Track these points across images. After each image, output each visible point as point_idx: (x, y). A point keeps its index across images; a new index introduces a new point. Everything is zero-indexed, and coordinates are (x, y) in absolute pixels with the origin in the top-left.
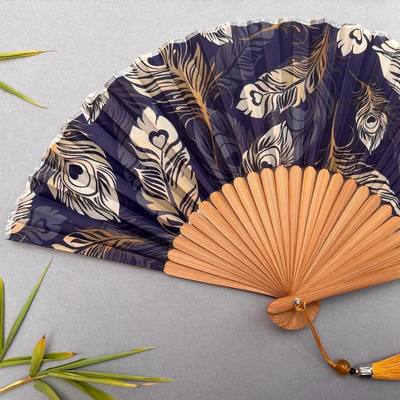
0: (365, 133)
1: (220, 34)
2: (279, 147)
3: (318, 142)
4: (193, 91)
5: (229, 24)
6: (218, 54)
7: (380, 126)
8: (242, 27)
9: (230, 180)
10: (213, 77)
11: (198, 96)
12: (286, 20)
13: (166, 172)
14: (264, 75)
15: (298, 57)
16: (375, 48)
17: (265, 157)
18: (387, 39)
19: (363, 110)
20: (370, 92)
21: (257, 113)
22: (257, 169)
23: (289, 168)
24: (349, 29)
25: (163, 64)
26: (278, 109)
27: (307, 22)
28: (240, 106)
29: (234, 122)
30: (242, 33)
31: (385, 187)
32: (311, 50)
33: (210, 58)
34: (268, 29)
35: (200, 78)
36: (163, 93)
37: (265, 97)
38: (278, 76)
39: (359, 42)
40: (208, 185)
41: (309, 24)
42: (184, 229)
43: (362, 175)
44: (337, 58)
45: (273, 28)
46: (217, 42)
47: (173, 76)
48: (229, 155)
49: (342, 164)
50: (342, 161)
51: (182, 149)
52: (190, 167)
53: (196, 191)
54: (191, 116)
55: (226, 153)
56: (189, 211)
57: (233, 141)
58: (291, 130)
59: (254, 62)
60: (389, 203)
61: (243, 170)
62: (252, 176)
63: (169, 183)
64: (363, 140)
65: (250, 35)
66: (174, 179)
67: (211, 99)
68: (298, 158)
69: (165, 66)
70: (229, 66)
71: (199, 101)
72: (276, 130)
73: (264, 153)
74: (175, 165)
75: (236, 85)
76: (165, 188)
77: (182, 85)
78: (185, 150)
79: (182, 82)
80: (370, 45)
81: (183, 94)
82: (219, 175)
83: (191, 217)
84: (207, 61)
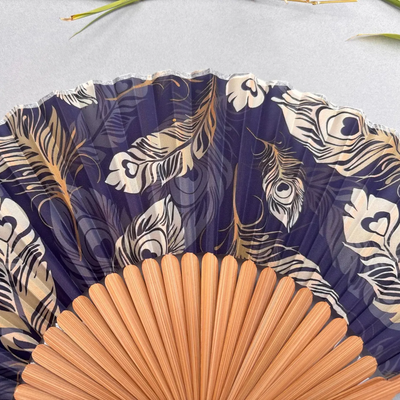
0: (277, 205)
1: (81, 95)
2: (164, 228)
3: (215, 219)
4: (49, 165)
5: (91, 83)
6: (79, 119)
7: (297, 195)
8: (107, 86)
9: (100, 279)
10: (73, 146)
11: (55, 171)
12: (161, 73)
13: (13, 272)
14: (139, 140)
15: (179, 116)
16: (274, 99)
17: (146, 243)
18: (289, 89)
19: (270, 175)
20: (277, 153)
21: (133, 187)
22: (136, 260)
23: (179, 257)
24: (240, 79)
25: (10, 134)
26: (159, 180)
27: (187, 75)
28: (110, 180)
29: (103, 201)
30: (108, 93)
31: (316, 276)
32: (195, 108)
33: (70, 123)
34: (140, 86)
35: (57, 148)
36: (9, 170)
37: (142, 167)
38: (156, 140)
39: (255, 94)
40: (70, 287)
41: (190, 78)
42: (37, 353)
43: (281, 262)
44: (228, 114)
45: (146, 84)
46: (78, 104)
47: (23, 148)
48: (97, 244)
49: (253, 247)
50: (252, 243)
51: (35, 240)
52: (45, 264)
53: (54, 297)
54: (46, 197)
55: (93, 241)
56: (44, 326)
57: (102, 225)
58: (179, 206)
59: (124, 126)
60: (325, 300)
61: (116, 263)
62: (130, 271)
63: (17, 288)
64: (275, 214)
65: (118, 94)
66: (23, 282)
67: (73, 173)
68: (190, 243)
69: (13, 137)
70: (93, 132)
71: (57, 176)
72: (158, 207)
73: (145, 239)
74: (25, 262)
75: (103, 155)
76: (11, 295)
77: (35, 159)
78: (39, 241)
79: (34, 154)
80: (268, 96)
81: (36, 170)
82: (84, 272)
83: (48, 334)
84: (65, 127)
